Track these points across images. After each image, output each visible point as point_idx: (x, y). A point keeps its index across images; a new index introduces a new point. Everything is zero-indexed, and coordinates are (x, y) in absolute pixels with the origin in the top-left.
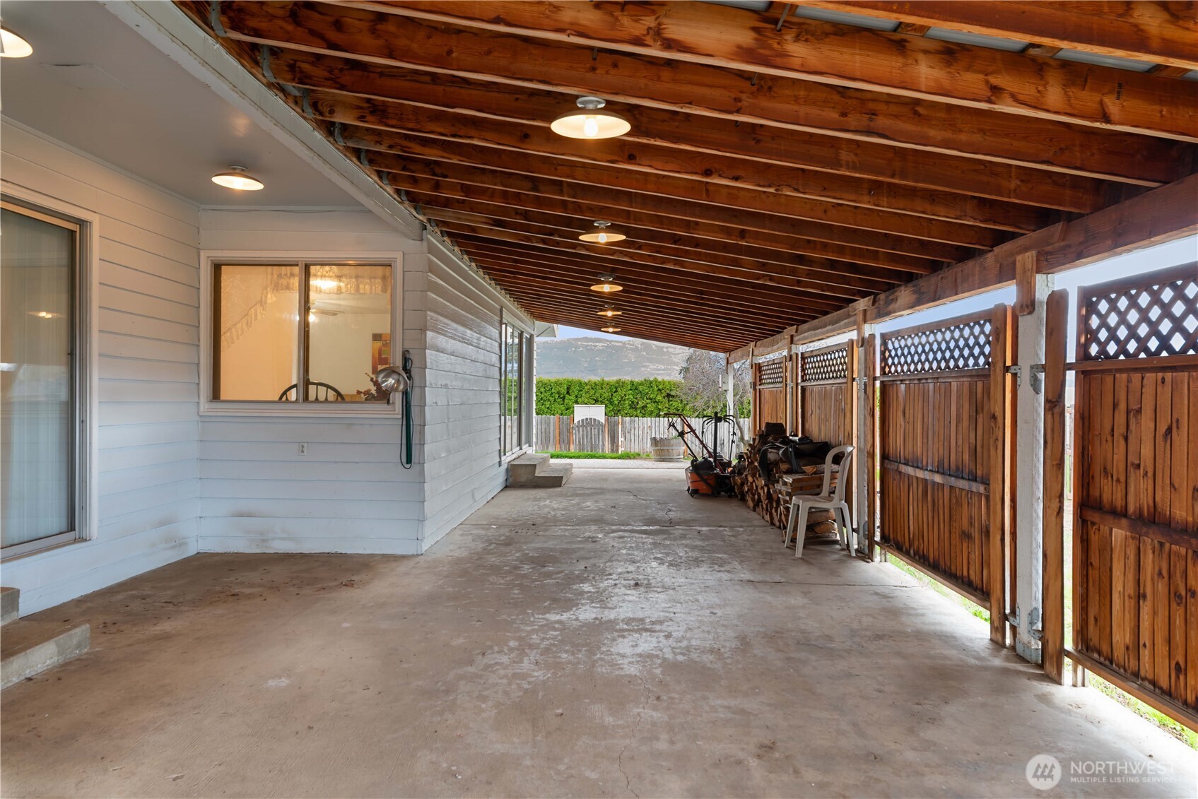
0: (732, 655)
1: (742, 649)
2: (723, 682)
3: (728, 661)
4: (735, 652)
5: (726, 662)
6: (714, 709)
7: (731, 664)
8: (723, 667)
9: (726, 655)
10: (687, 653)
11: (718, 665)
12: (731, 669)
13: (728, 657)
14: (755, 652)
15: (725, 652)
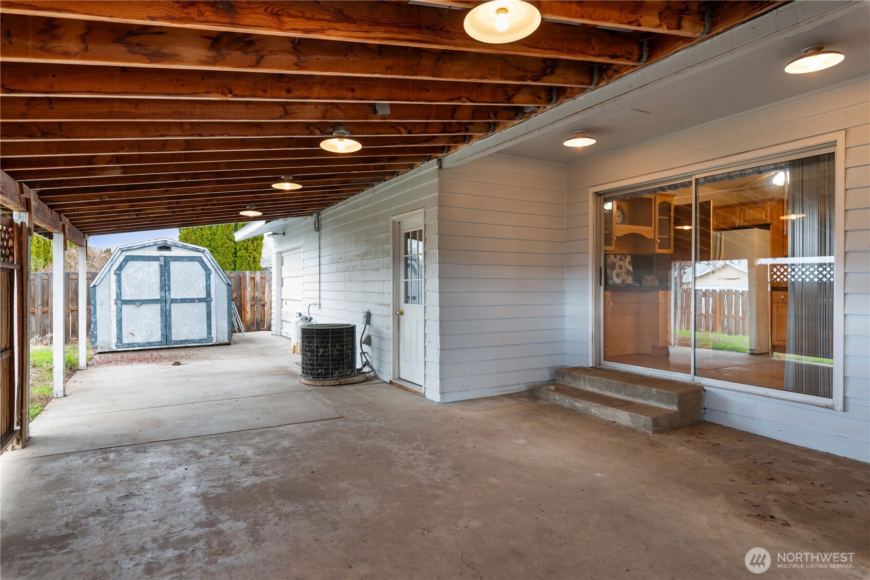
0: (267, 517)
1: (257, 525)
2: (272, 490)
3: (270, 509)
4: (264, 520)
5: (272, 507)
6: (275, 473)
7: (268, 506)
8: (273, 502)
9: (272, 514)
10: (308, 508)
11: (278, 503)
12: (267, 502)
13: (270, 513)
14: (245, 525)
15: (274, 517)
